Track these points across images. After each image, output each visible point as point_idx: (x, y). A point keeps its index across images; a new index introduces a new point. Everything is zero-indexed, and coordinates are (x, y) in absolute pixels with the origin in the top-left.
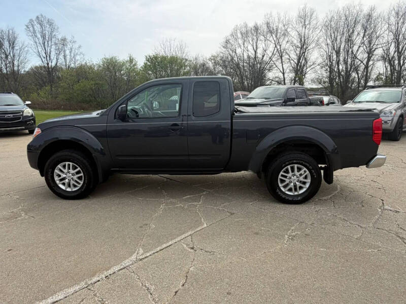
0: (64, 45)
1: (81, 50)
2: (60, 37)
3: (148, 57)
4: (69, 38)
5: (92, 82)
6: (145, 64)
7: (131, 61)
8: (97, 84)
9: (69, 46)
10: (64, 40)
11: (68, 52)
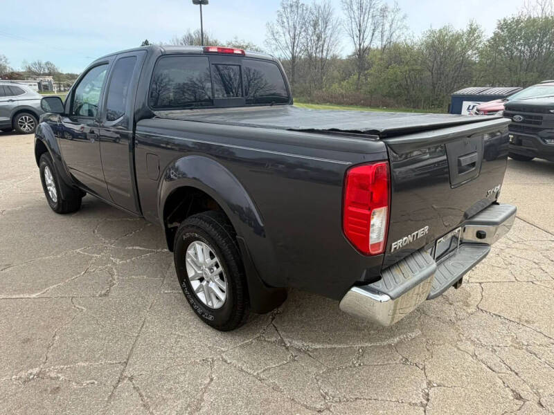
0: (383, 16)
1: (405, 22)
2: (380, 6)
3: (502, 22)
4: (391, 6)
5: (407, 68)
6: (496, 34)
7: (472, 31)
8: (413, 70)
9: (390, 18)
10: (384, 10)
11: (387, 26)
